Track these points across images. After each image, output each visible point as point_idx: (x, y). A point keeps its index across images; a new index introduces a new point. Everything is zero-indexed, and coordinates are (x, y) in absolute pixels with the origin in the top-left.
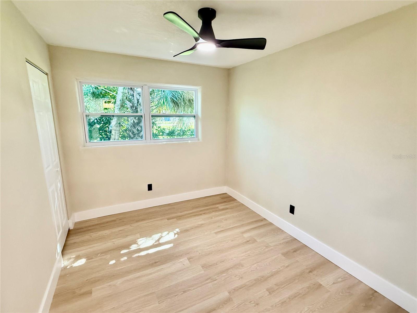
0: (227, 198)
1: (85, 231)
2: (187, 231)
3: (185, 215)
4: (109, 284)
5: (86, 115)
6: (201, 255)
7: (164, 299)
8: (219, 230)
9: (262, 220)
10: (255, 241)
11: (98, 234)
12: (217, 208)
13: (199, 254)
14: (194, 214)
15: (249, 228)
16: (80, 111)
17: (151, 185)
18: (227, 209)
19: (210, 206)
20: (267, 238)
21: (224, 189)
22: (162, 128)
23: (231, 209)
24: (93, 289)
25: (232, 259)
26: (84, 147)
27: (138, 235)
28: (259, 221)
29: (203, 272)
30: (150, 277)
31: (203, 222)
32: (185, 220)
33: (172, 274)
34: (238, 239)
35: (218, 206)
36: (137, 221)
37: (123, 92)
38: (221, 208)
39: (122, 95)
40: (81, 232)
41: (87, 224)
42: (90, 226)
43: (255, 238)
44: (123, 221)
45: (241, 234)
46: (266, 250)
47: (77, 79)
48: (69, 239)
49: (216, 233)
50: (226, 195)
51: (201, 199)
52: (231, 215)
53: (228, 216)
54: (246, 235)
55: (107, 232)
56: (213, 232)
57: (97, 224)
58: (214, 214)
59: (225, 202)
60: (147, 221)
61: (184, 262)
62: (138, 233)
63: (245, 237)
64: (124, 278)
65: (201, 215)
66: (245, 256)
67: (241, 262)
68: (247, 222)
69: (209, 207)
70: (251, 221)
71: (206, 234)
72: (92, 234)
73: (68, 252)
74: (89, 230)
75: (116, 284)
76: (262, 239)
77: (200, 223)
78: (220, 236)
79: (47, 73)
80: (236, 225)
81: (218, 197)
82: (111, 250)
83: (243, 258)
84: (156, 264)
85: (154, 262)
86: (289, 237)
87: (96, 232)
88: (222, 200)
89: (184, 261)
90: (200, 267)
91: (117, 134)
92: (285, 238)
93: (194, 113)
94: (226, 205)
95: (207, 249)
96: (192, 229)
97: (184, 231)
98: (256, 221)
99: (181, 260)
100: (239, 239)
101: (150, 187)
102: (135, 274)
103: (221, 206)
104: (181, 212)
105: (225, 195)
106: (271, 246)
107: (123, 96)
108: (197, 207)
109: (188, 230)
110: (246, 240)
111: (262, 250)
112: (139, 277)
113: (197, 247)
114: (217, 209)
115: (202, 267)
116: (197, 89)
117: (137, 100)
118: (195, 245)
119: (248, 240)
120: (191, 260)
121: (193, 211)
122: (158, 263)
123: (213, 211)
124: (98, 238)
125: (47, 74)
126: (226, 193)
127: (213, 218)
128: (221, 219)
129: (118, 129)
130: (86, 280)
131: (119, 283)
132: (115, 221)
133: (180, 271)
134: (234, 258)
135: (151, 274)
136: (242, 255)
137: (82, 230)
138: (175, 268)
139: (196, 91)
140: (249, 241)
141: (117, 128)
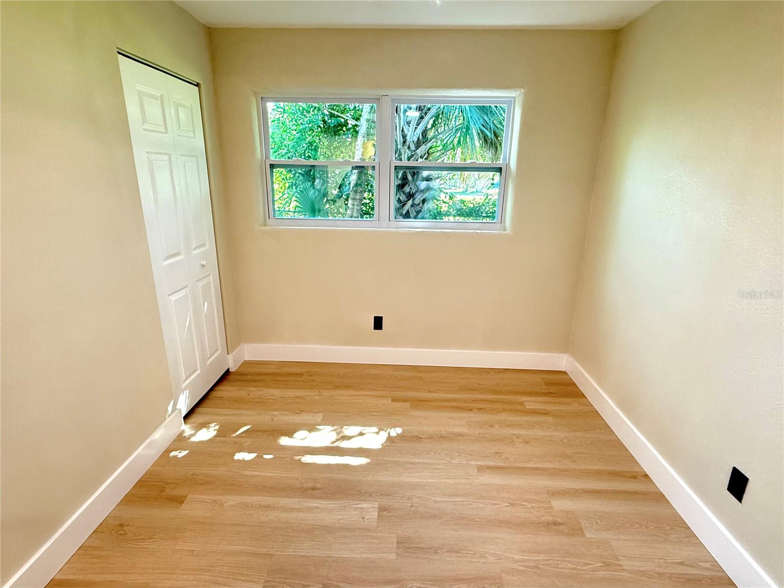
0: (560, 384)
1: (247, 381)
2: (418, 438)
3: (436, 400)
4: (215, 498)
5: (270, 165)
6: (413, 512)
7: (278, 580)
8: (492, 464)
9: (635, 477)
10: (577, 531)
11: (261, 393)
12: (521, 404)
13: (411, 506)
14: (454, 404)
15: (579, 488)
16: (259, 156)
17: (381, 318)
18: (545, 413)
19: (504, 395)
20: (623, 537)
21: (562, 362)
22: (457, 199)
23: (556, 416)
24: (190, 496)
25: (482, 556)
26: (265, 225)
27: (319, 418)
28: (623, 476)
29: (393, 556)
30: (284, 516)
31: (464, 430)
32: (426, 413)
33: (329, 529)
34: (529, 505)
35: (526, 401)
36: (336, 387)
37: (369, 120)
38: (529, 406)
39: (367, 126)
40: (241, 381)
41: (258, 369)
42: (260, 374)
43: (583, 523)
44: (314, 379)
45: (547, 496)
46: (601, 574)
47: (256, 93)
48: (219, 388)
49: (480, 469)
50: (565, 377)
51: (492, 372)
52: (548, 434)
53: (538, 432)
54: (558, 504)
55: (276, 393)
56: (473, 463)
57: (271, 374)
58: (504, 417)
59: (550, 394)
60: (352, 392)
61: (369, 512)
62: (322, 412)
63: (552, 508)
64: (243, 497)
65: (471, 410)
66: (522, 564)
67: (504, 575)
68: (583, 467)
69: (502, 397)
70: (598, 467)
71: (455, 461)
72: (252, 389)
73: (203, 412)
74: (255, 381)
75: (225, 503)
76: (604, 535)
77: (457, 430)
78: (487, 479)
79: (198, 83)
80: (547, 465)
81: (538, 378)
82: (260, 431)
83: (515, 566)
84: (313, 492)
85: (311, 485)
86: (707, 565)
87: (261, 389)
88: (545, 387)
89: (369, 510)
90: (395, 540)
91: (356, 207)
92: (688, 562)
93: (501, 162)
94: (547, 403)
95: (436, 502)
96: (431, 438)
97: (412, 437)
98: (615, 475)
99: (364, 505)
100: (532, 507)
101: (378, 323)
102: (265, 498)
103: (530, 403)
104: (430, 392)
105: (561, 376)
106: (623, 570)
107: (368, 128)
108: (472, 390)
109: (421, 438)
110: (550, 519)
111: (585, 568)
112: (268, 507)
113: (414, 486)
114: (520, 407)
115: (398, 543)
116: (514, 98)
117: (401, 137)
118: (415, 480)
119: (560, 520)
120: (384, 513)
121: (457, 396)
122: (317, 491)
123: (505, 410)
124: (256, 400)
125: (197, 85)
126: (565, 373)
127: (497, 426)
128: (514, 434)
129: (358, 198)
130: (192, 473)
131: (231, 503)
132: (301, 375)
133: (348, 530)
134: (491, 557)
135: (292, 510)
136: (516, 557)
137: (244, 378)
138: (340, 519)
139: (511, 102)
140: (560, 524)
141: (356, 195)
